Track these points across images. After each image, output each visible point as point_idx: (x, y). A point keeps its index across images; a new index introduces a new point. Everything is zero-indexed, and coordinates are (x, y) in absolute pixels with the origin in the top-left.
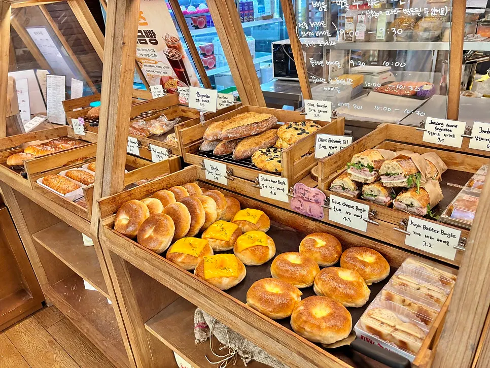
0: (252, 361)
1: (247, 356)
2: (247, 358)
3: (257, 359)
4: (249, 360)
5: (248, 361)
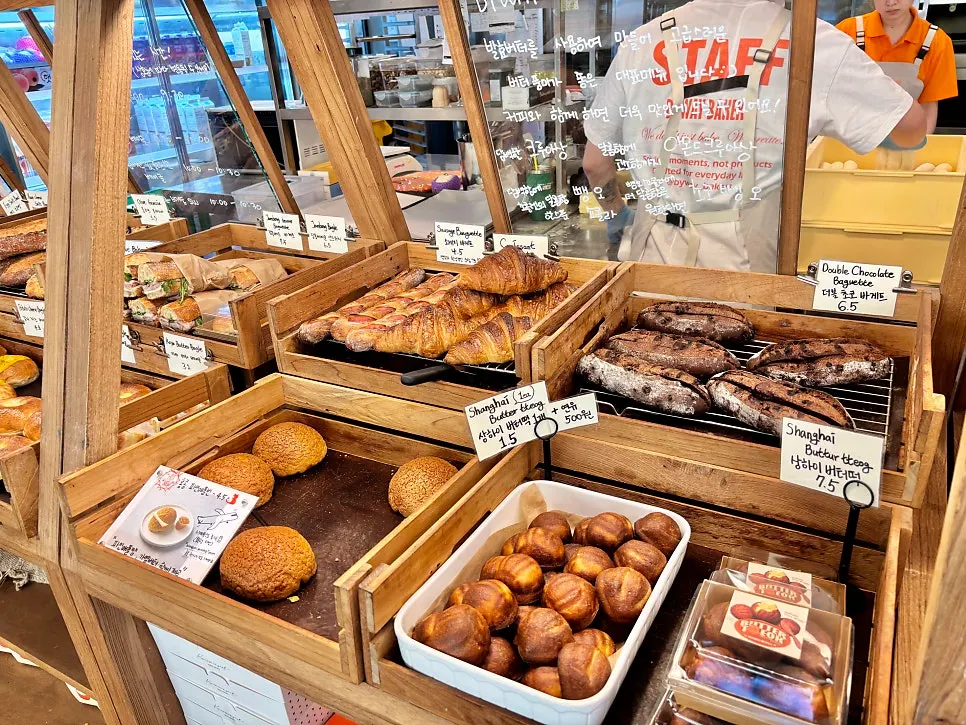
0: (30, 584)
1: (19, 576)
2: (20, 579)
3: (37, 579)
4: (25, 581)
5: (22, 583)
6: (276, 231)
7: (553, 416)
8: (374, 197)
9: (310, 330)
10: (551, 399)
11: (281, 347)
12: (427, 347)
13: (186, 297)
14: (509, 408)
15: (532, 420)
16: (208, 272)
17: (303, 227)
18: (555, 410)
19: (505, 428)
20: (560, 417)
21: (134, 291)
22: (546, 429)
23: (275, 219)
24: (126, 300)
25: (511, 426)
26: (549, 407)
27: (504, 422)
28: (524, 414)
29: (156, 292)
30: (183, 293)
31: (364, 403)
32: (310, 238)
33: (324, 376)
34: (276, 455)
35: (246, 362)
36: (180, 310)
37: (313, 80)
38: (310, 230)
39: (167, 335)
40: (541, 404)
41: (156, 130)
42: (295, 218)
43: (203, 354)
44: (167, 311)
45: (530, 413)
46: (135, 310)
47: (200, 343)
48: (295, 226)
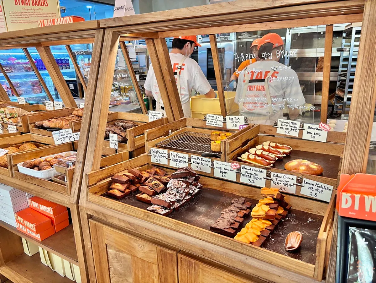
6: (48, 106)
7: (73, 136)
8: (66, 96)
9: (37, 123)
10: (73, 133)
11: (30, 127)
12: (59, 126)
13: (16, 118)
14: (63, 134)
15: (69, 137)
16: (23, 112)
17: (54, 105)
18: (74, 135)
19: (62, 138)
20: (75, 137)
21: (4, 116)
22: (72, 140)
23: (48, 103)
24: (2, 118)
25: (63, 138)
26: (72, 134)
27: (62, 137)
28: (67, 136)
29: (9, 116)
30: (15, 116)
31: (45, 139)
32: (55, 107)
33: (38, 133)
34: (22, 149)
35: (23, 131)
36: (13, 120)
37: (49, 68)
38: (55, 105)
39: (9, 126)
40: (70, 133)
41: (51, 86)
42: (52, 102)
43: (16, 129)
44: (11, 120)
45: (68, 135)
46: (4, 121)
47: (15, 127)
48: (52, 105)
